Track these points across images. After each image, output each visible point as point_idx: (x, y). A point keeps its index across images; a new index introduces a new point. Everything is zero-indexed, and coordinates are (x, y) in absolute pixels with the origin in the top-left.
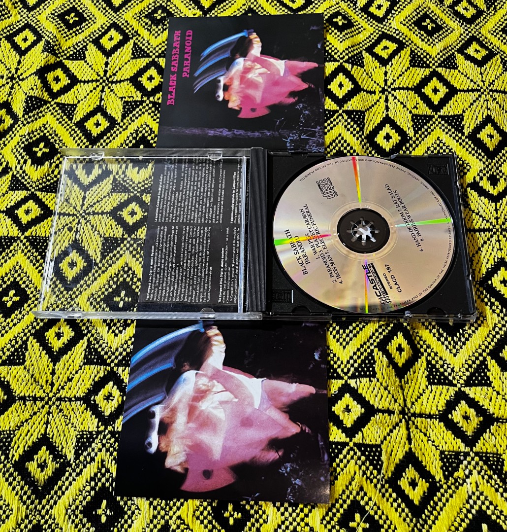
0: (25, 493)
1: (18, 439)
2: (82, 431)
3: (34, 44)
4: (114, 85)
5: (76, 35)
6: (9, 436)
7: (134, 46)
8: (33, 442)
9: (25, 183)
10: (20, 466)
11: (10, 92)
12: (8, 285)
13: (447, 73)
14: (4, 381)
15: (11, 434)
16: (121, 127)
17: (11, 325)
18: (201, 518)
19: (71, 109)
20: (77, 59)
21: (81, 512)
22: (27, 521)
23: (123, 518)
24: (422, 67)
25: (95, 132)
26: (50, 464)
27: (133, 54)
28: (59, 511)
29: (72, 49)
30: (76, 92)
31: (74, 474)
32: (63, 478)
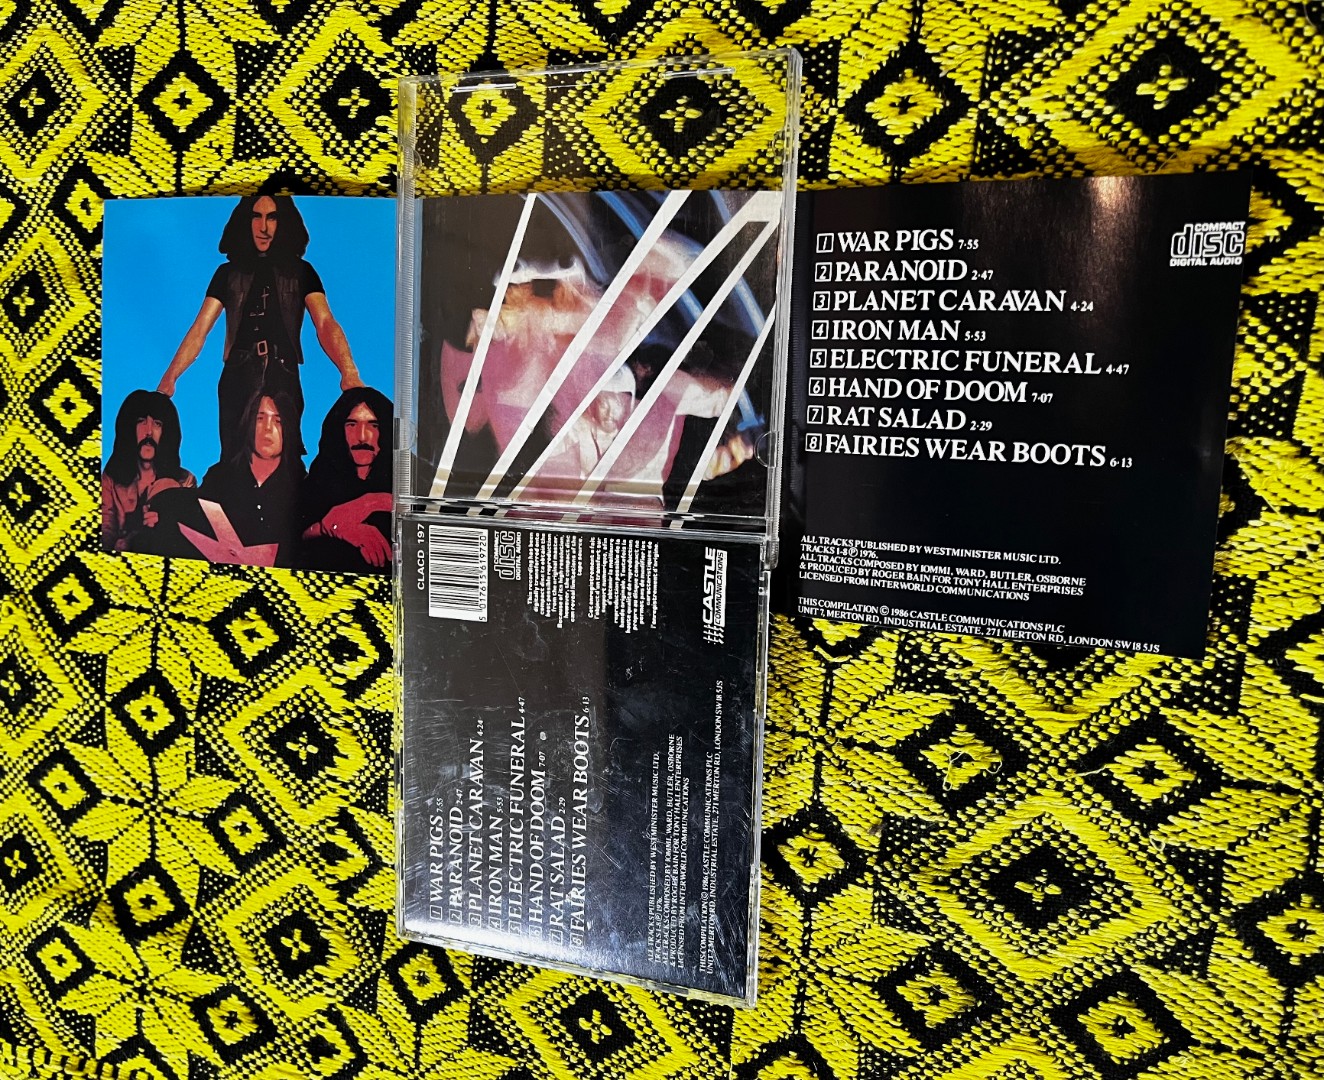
0: (986, 1033)
1: (879, 1037)
2: (873, 914)
3: (69, 942)
4: (160, 789)
5: (52, 857)
6: (871, 1055)
7: (80, 742)
8: (887, 1009)
9: (362, 980)
10: (933, 1038)
11: (172, 997)
12: (568, 1031)
13: (143, 71)
14: (761, 1054)
15: (866, 1050)
16: (250, 782)
17: (647, 1031)
18: (1068, 693)
19: (212, 879)
20: (105, 859)
21: (1035, 932)
22: (1043, 1035)
23: (1055, 850)
24: (129, 127)
25: (258, 835)
26: (933, 981)
27: (95, 745)
28: (1029, 971)
29: (81, 868)
30: (174, 865)
31: (958, 938)
32: (965, 957)
